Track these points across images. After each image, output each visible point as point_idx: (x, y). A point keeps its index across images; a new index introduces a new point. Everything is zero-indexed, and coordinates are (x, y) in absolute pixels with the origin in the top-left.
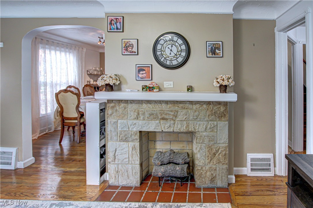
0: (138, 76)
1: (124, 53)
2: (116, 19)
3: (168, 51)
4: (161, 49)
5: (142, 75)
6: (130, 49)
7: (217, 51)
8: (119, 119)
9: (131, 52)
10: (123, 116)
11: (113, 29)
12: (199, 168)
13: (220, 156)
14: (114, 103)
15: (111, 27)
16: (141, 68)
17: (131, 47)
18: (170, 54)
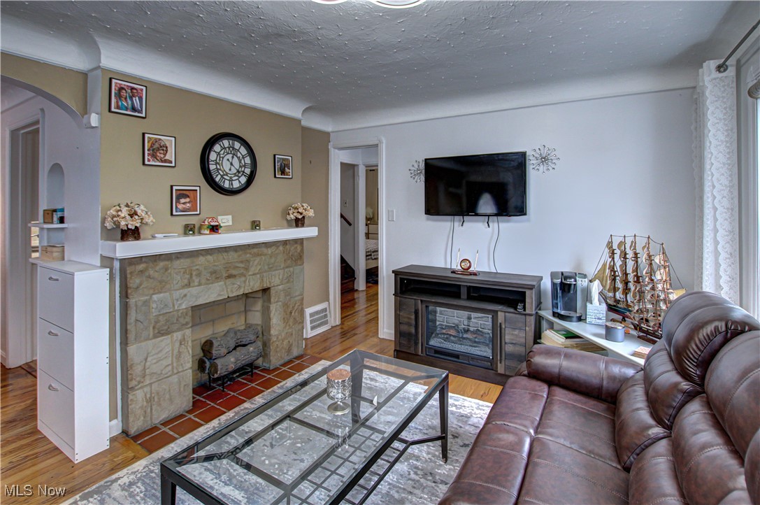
0: (176, 207)
1: (149, 160)
2: (132, 89)
3: (226, 166)
4: (216, 160)
5: (184, 206)
6: (160, 155)
7: (287, 170)
8: (153, 294)
9: (162, 161)
10: (162, 286)
11: (124, 108)
12: (275, 340)
13: (297, 314)
14: (145, 262)
15: (120, 103)
16: (182, 192)
17: (162, 152)
18: (230, 170)
